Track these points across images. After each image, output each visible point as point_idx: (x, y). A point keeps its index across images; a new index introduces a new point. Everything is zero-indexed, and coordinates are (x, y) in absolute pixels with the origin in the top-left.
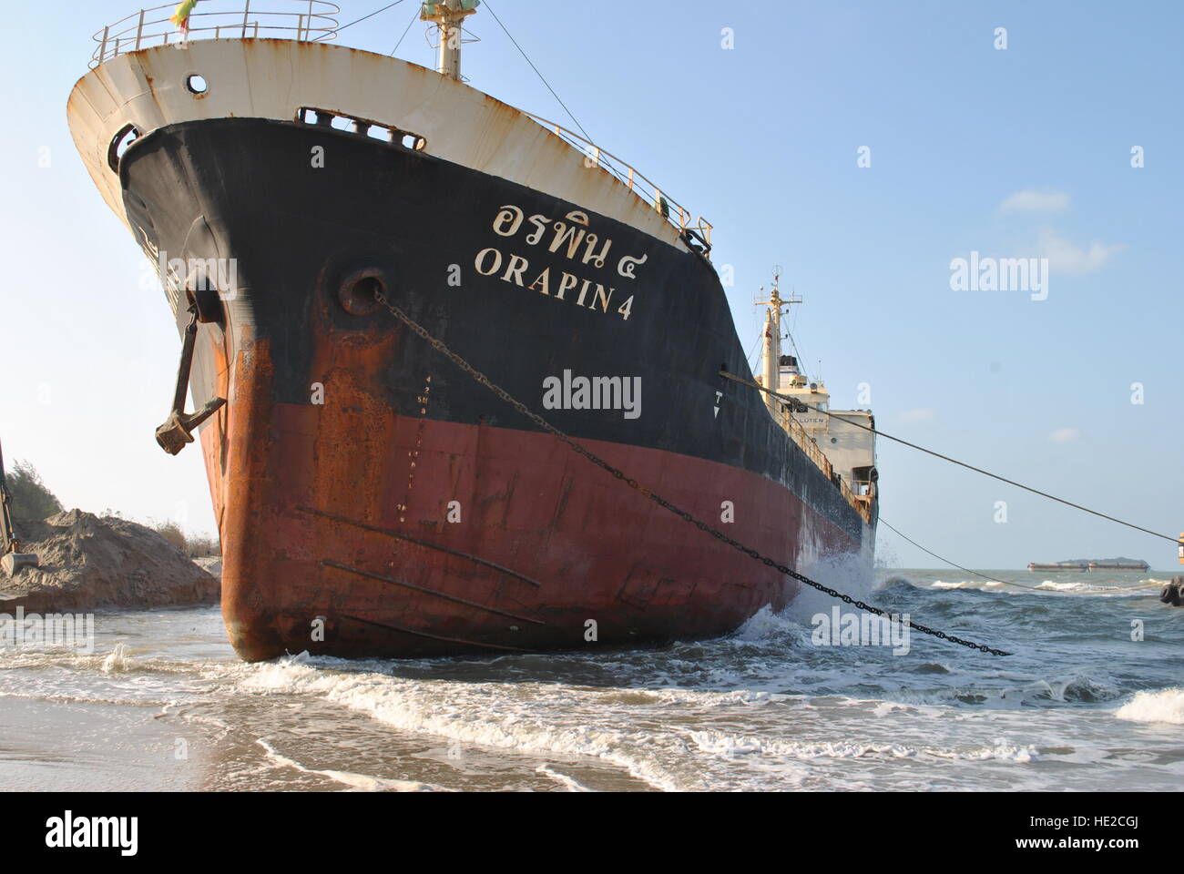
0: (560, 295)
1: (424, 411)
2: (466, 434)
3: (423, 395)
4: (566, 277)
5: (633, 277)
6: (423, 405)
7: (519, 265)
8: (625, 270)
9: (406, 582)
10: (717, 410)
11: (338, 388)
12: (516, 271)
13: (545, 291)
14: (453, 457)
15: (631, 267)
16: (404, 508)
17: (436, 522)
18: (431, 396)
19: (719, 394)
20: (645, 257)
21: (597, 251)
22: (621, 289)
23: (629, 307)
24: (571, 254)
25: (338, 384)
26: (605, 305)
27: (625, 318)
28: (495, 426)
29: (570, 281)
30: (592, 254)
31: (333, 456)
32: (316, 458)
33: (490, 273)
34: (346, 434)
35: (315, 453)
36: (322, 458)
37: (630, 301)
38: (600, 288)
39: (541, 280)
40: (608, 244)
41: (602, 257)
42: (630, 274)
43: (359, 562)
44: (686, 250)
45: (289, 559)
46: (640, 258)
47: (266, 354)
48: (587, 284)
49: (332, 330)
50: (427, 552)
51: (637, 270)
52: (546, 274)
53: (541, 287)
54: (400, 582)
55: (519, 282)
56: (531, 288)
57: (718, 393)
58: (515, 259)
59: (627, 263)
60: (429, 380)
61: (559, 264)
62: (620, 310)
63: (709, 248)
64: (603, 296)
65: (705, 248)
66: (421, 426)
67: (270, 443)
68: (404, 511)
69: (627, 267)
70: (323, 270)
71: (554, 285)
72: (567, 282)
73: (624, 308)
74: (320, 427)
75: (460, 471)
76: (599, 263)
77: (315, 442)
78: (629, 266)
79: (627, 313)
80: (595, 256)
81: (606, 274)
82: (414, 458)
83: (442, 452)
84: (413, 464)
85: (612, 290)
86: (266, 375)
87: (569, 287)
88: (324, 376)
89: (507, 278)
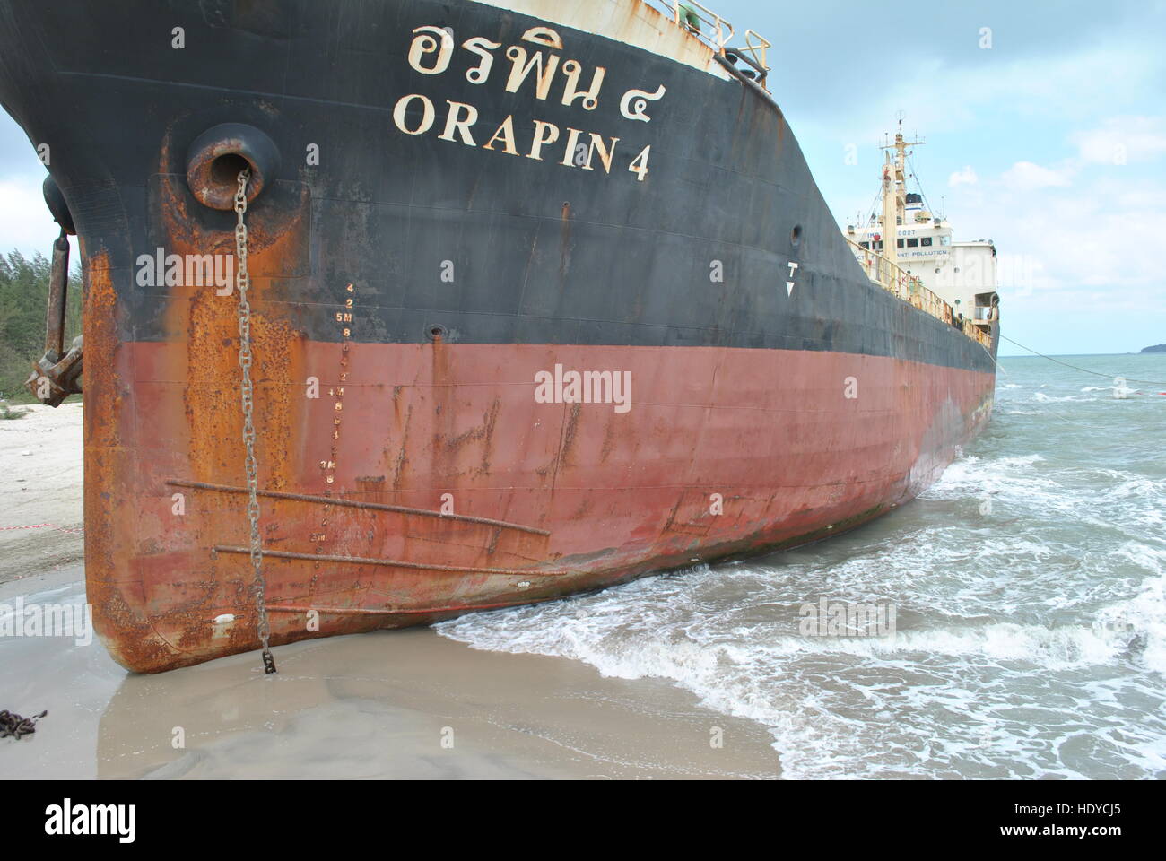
0: (535, 153)
1: (347, 332)
2: (415, 358)
3: (345, 311)
4: (540, 127)
5: (647, 119)
6: (346, 325)
7: (463, 115)
8: (632, 110)
9: (349, 557)
10: (790, 285)
11: (214, 313)
12: (460, 124)
13: (511, 149)
14: (398, 390)
15: (641, 106)
16: (330, 465)
17: (383, 477)
18: (357, 312)
19: (793, 265)
20: (662, 91)
21: (584, 85)
22: (629, 138)
23: (644, 163)
24: (542, 92)
25: (214, 307)
26: (607, 162)
27: (641, 178)
28: (455, 343)
29: (547, 133)
30: (576, 91)
31: (215, 407)
32: (189, 412)
33: (420, 131)
34: (230, 376)
35: (187, 407)
36: (197, 412)
37: (645, 153)
38: (597, 139)
39: (502, 135)
40: (599, 74)
41: (593, 93)
42: (640, 115)
43: (270, 542)
44: (726, 76)
45: (163, 550)
46: (654, 91)
47: (105, 275)
48: (574, 134)
49: (196, 233)
50: (374, 517)
51: (651, 108)
52: (508, 125)
53: (503, 145)
54: (339, 557)
55: (468, 140)
56: (488, 147)
57: (790, 264)
58: (455, 108)
59: (634, 100)
60: (351, 288)
61: (527, 109)
62: (631, 168)
63: (764, 74)
64: (602, 150)
65: (758, 74)
66: (345, 354)
67: (119, 399)
68: (331, 469)
69: (634, 105)
70: (164, 151)
71: (524, 140)
72: (543, 134)
73: (638, 164)
74: (190, 370)
75: (410, 408)
76: (590, 103)
77: (185, 391)
78: (637, 105)
79: (642, 171)
80: (581, 94)
81: (603, 119)
82: (339, 398)
83: (381, 386)
84: (338, 405)
85: (615, 140)
86: (108, 305)
87: (549, 142)
88: (191, 299)
89: (448, 135)
